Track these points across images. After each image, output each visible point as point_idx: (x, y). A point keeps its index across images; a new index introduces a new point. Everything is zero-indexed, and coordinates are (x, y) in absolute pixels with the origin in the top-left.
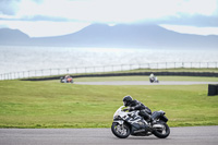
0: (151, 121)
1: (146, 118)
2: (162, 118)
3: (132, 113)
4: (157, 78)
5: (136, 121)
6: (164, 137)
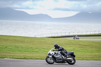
3: (57, 52)
5: (58, 56)
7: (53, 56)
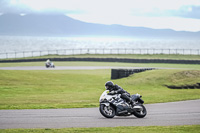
0: (131, 103)
1: (127, 100)
2: (139, 101)
3: (115, 96)
4: (52, 63)
5: (120, 103)
6: (142, 117)
7: (111, 104)
